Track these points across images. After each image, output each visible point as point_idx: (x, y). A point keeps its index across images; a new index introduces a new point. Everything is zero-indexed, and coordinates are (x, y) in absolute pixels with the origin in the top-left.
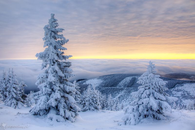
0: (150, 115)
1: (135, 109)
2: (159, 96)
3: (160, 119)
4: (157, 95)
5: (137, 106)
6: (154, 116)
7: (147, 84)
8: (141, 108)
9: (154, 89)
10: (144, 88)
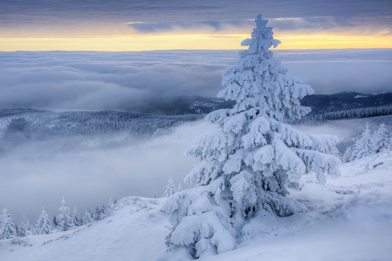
0: (261, 206)
1: (218, 192)
2: (294, 134)
3: (291, 214)
4: (289, 133)
5: (221, 180)
6: (273, 205)
7: (249, 99)
8: (240, 185)
9: (272, 113)
10: (244, 113)
